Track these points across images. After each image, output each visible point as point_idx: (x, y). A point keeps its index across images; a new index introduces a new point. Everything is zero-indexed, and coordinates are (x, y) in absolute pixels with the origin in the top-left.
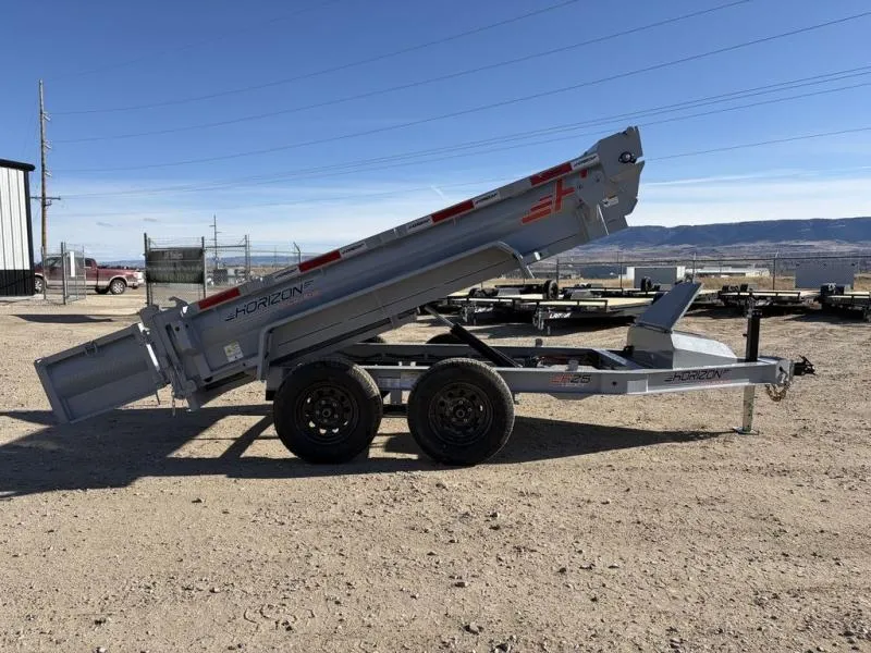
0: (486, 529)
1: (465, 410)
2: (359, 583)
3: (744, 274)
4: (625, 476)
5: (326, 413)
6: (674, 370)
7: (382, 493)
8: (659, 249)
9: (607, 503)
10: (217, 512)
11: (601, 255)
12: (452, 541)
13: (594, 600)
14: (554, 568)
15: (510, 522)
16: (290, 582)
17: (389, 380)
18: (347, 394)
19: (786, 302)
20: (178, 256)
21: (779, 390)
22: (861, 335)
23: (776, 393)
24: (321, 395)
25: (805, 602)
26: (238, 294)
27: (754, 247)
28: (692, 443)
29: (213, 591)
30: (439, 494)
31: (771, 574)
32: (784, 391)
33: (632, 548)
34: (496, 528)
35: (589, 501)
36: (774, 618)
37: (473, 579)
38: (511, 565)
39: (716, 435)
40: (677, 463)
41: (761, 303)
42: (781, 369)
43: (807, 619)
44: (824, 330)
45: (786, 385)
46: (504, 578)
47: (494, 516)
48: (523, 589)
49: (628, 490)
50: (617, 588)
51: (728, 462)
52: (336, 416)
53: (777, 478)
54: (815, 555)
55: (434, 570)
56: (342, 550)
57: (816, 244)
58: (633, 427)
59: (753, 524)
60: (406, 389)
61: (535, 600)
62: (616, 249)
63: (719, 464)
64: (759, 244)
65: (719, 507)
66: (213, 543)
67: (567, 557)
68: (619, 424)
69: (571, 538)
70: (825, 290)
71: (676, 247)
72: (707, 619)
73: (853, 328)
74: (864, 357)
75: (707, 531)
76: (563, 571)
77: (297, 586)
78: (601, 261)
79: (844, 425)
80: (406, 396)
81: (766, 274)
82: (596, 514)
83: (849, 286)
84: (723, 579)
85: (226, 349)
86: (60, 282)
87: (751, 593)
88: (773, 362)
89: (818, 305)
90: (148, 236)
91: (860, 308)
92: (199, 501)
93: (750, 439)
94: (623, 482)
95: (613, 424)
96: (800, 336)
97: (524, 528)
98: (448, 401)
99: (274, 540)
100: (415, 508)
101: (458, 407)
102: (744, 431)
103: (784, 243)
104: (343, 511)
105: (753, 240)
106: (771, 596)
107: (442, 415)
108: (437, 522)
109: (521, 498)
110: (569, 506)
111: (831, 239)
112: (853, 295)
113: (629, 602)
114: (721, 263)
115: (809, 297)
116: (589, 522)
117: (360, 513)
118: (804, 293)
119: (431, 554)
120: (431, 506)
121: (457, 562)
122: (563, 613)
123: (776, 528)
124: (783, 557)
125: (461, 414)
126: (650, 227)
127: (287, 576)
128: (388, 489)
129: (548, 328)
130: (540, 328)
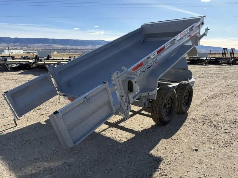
8: (10, 45)
26: (143, 64)
71: (15, 44)
103: (46, 45)
129: (12, 70)
130: (10, 70)
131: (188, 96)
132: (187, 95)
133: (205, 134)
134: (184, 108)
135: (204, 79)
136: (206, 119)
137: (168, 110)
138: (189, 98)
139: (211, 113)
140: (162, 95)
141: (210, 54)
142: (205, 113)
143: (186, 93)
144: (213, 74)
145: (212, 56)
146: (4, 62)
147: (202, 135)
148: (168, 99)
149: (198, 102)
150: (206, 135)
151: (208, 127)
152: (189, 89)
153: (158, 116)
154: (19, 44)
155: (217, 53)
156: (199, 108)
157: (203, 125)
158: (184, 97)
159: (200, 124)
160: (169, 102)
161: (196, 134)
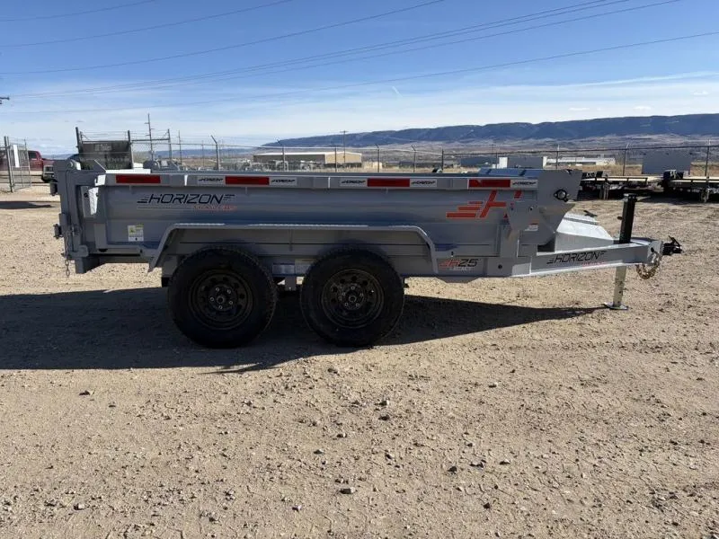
0: (375, 419)
1: (358, 295)
2: (238, 492)
3: (594, 163)
4: (509, 355)
5: (221, 300)
6: (556, 252)
7: (274, 379)
8: (526, 142)
9: (494, 386)
10: (103, 406)
11: (478, 147)
12: (340, 436)
13: (487, 506)
14: (444, 466)
15: (399, 411)
16: (163, 494)
17: (283, 267)
18: (240, 281)
19: (635, 186)
20: (108, 148)
21: (648, 268)
22: (699, 214)
23: (645, 271)
24: (214, 283)
25: (704, 503)
27: (603, 141)
28: (569, 320)
29: (76, 508)
30: (330, 379)
31: (662, 466)
32: (654, 270)
33: (522, 439)
34: (385, 418)
35: (476, 384)
36: (675, 524)
37: (361, 483)
38: (400, 463)
39: (590, 311)
40: (557, 341)
41: (614, 187)
42: (652, 250)
43: (711, 525)
44: (668, 210)
45: (656, 264)
46: (393, 481)
47: (384, 404)
48: (412, 495)
49: (513, 371)
50: (510, 490)
51: (604, 338)
52: (231, 303)
53: (652, 355)
54: (702, 442)
55: (319, 472)
56: (225, 450)
58: (514, 304)
59: (637, 407)
60: (300, 275)
61: (425, 508)
62: (491, 142)
63: (595, 341)
64: (607, 138)
65: (601, 388)
66: (91, 444)
67: (457, 453)
68: (501, 302)
69: (460, 430)
70: (667, 175)
71: (540, 141)
72: (606, 529)
73: (692, 208)
74: (706, 234)
75: (594, 416)
76: (453, 470)
77: (171, 499)
78: (477, 152)
79: (703, 299)
80: (300, 281)
81: (612, 162)
82: (484, 399)
83: (687, 172)
84: (616, 475)
86: (6, 172)
87: (647, 492)
88: (646, 243)
89: (660, 189)
90: (80, 130)
91: (698, 191)
92: (87, 393)
93: (621, 314)
94: (508, 362)
95: (496, 302)
96: (649, 215)
97: (414, 417)
98: (340, 287)
99: (157, 438)
100: (306, 396)
101: (350, 292)
102: (614, 307)
103: (627, 137)
104: (233, 402)
105: (603, 134)
106: (668, 495)
107: (334, 301)
108: (326, 412)
109: (411, 382)
110: (457, 390)
112: (692, 180)
113: (523, 508)
114: (576, 153)
115: (654, 182)
116: (477, 409)
117: (249, 404)
118: (650, 178)
119: (317, 452)
120: (322, 394)
121: (345, 462)
122: (454, 525)
123: (659, 411)
124: (672, 446)
125: (352, 299)
127: (162, 486)
128: (281, 375)
148: (233, 280)
154: (550, 140)
160: (241, 290)
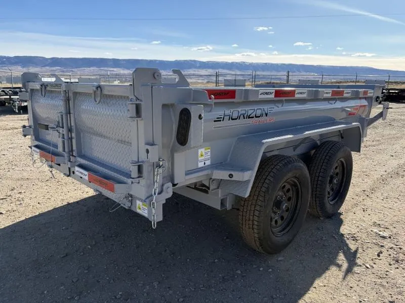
8: (44, 69)
26: (233, 97)
57: (115, 69)
85: (200, 151)
111: (119, 67)
126: (37, 57)
129: (21, 111)
130: (17, 111)
131: (340, 176)
132: (337, 174)
133: (382, 290)
134: (329, 204)
135: (377, 131)
136: (384, 237)
137: (285, 215)
138: (342, 179)
139: (396, 218)
140: (267, 181)
141: (388, 83)
142: (381, 216)
143: (336, 168)
144: (394, 120)
145: (391, 87)
146: (8, 97)
147: (375, 294)
148: (288, 186)
149: (365, 187)
150: (386, 294)
151: (390, 265)
152: (342, 159)
153: (256, 235)
154: (59, 68)
155: (401, 82)
156: (368, 202)
157: (379, 255)
158: (329, 179)
159: (369, 251)
160: (290, 194)
161: (358, 289)
